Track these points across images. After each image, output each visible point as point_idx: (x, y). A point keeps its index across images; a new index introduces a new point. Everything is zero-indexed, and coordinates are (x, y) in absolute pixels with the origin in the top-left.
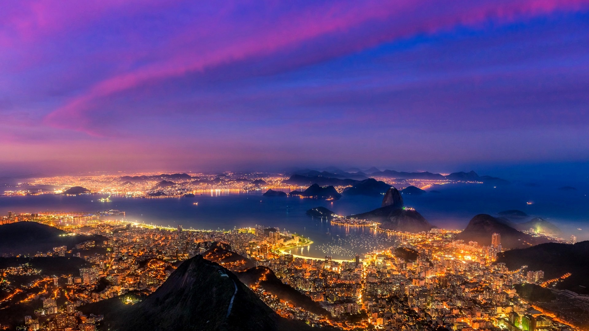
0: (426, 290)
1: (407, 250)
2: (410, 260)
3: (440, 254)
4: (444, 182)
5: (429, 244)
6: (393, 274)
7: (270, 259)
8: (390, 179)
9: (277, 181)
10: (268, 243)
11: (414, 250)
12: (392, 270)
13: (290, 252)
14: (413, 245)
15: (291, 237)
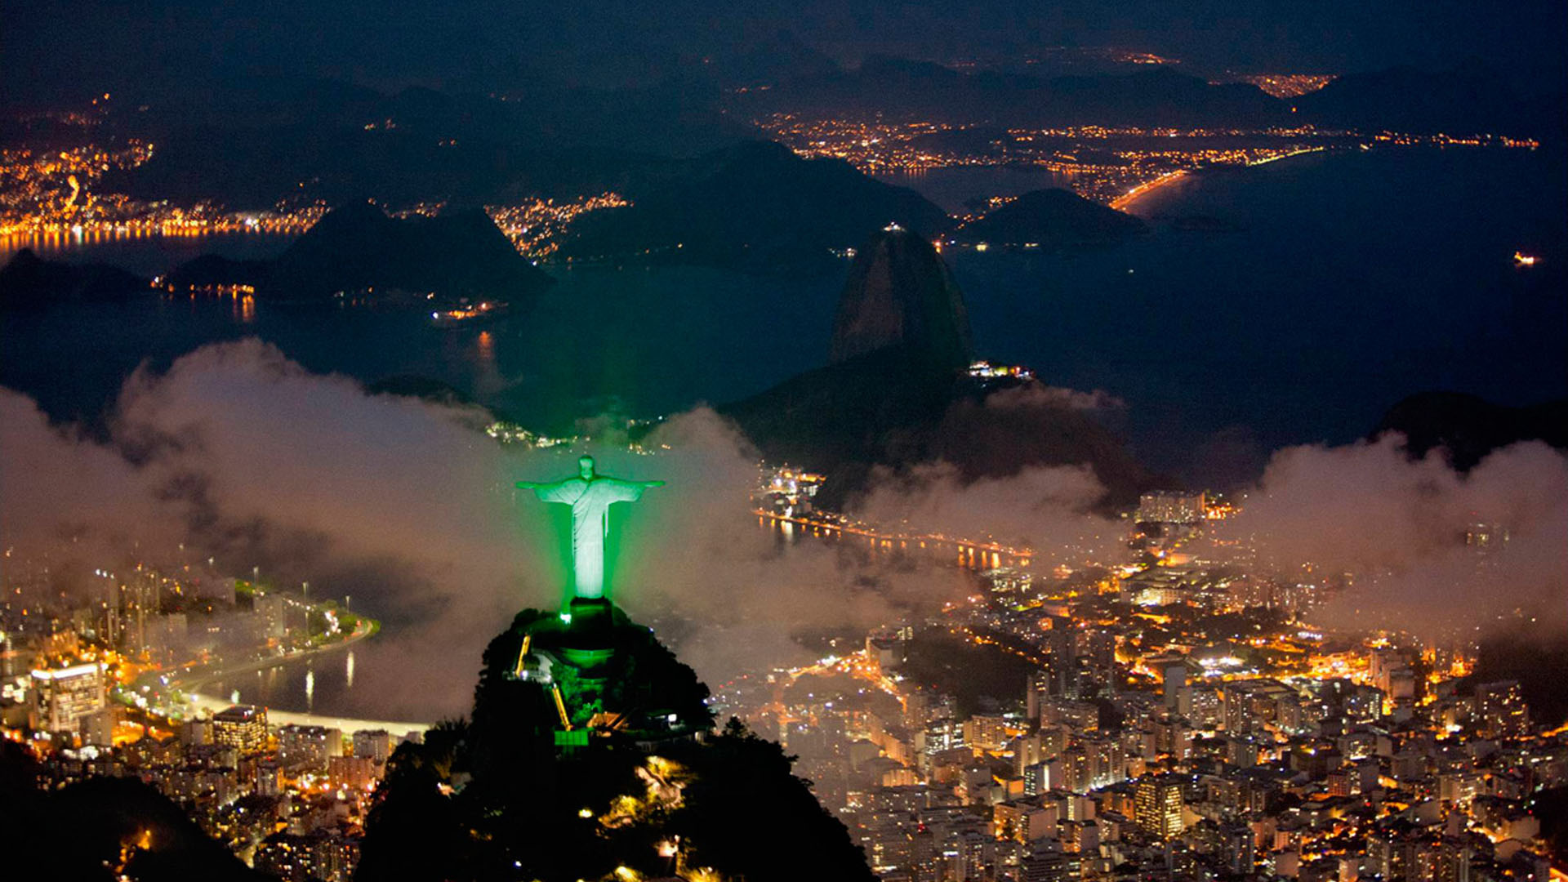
0: (1056, 856)
1: (973, 641)
2: (990, 702)
3: (1171, 652)
4: (1278, 144)
5: (1115, 595)
6: (886, 784)
7: (123, 743)
8: (907, 131)
9: (61, 177)
10: (86, 648)
11: (1017, 641)
12: (877, 764)
13: (235, 697)
14: (1021, 608)
15: (233, 601)
